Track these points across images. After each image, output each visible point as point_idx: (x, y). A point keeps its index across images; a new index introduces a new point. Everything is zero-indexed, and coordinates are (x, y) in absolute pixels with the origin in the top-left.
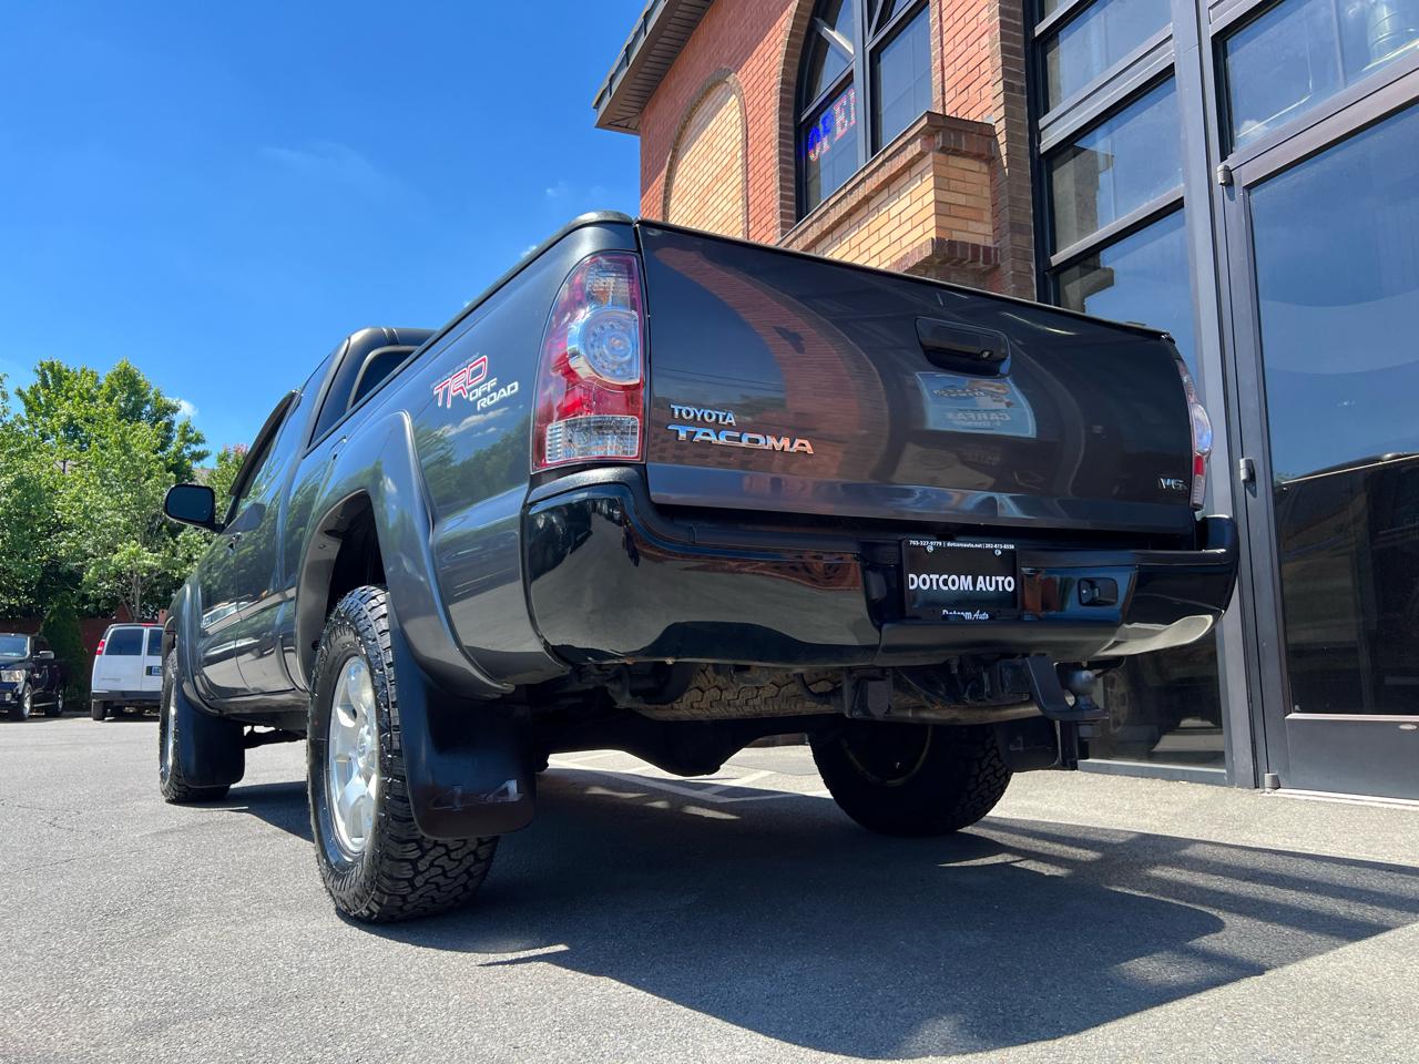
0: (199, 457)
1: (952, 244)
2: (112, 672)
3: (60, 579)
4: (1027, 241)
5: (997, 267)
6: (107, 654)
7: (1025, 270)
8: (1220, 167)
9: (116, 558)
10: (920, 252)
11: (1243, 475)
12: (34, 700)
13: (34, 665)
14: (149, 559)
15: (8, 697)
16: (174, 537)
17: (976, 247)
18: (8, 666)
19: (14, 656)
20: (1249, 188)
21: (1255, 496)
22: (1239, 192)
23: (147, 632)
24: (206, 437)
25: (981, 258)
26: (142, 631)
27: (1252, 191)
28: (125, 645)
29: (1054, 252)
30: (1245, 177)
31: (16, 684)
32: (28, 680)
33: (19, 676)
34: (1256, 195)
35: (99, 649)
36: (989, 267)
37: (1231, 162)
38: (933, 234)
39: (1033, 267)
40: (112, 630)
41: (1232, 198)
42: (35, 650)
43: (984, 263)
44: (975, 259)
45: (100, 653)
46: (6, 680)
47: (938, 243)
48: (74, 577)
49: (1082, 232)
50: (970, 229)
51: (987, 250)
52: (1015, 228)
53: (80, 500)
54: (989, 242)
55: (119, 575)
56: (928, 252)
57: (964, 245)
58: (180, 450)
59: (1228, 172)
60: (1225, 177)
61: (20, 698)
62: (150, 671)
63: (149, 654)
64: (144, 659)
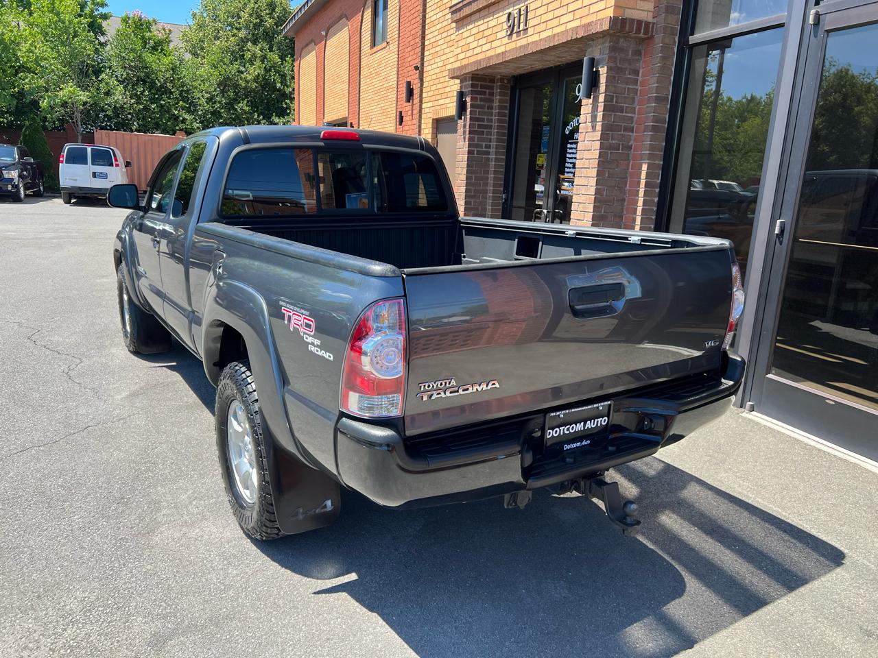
0: (105, 17)
1: (624, 21)
2: (71, 175)
3: (25, 106)
4: (675, 20)
5: (652, 37)
6: (66, 163)
7: (671, 43)
8: (813, 11)
9: (61, 93)
10: (601, 25)
11: (777, 231)
12: (26, 189)
13: (23, 166)
14: (83, 96)
15: (10, 187)
16: (97, 77)
17: (640, 22)
18: (8, 167)
19: (8, 160)
20: (828, 31)
21: (781, 244)
22: (821, 35)
23: (89, 149)
25: (642, 31)
26: (86, 148)
27: (830, 34)
28: (77, 158)
29: (692, 34)
30: (828, 23)
31: (13, 179)
32: (20, 176)
33: (14, 174)
34: (833, 40)
35: (61, 159)
36: (646, 36)
37: (820, 9)
38: (610, 13)
39: (677, 40)
40: (67, 147)
41: (816, 36)
42: (21, 156)
43: (644, 34)
44: (639, 30)
45: (62, 162)
46: (6, 176)
47: (614, 21)
48: (35, 104)
49: (715, 24)
50: (638, 7)
51: (647, 24)
52: (670, 10)
53: (32, 52)
54: (650, 19)
55: (65, 104)
56: (606, 27)
57: (632, 21)
58: (92, 11)
59: (818, 16)
60: (814, 20)
61: (17, 187)
62: (94, 175)
63: (93, 164)
64: (90, 168)
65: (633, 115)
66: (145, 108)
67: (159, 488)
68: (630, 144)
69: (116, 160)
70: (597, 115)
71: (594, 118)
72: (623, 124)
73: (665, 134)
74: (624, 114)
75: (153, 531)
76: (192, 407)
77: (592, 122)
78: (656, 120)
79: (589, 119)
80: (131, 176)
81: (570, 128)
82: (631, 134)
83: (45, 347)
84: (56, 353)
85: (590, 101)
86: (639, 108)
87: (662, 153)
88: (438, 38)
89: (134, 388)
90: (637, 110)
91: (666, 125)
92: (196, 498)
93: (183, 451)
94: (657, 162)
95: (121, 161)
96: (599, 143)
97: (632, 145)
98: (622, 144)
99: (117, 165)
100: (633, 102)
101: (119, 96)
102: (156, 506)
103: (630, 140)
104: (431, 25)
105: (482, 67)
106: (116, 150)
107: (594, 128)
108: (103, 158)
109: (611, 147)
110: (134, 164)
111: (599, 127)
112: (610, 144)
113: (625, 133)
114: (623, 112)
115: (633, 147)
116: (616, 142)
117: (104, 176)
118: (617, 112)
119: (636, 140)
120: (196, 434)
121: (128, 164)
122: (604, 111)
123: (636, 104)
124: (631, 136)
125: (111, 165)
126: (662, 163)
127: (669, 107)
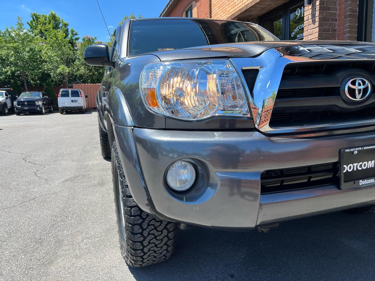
0: (77, 39)
2: (63, 102)
3: (45, 76)
6: (61, 97)
9: (59, 70)
12: (45, 109)
13: (43, 100)
14: (67, 70)
15: (38, 109)
16: (73, 63)
18: (37, 100)
19: (38, 98)
23: (70, 91)
24: (78, 33)
26: (68, 91)
28: (65, 95)
31: (39, 105)
32: (43, 104)
33: (40, 103)
35: (59, 96)
40: (61, 90)
42: (43, 96)
45: (59, 97)
46: (37, 104)
48: (49, 75)
53: (47, 54)
55: (61, 74)
58: (72, 37)
61: (41, 109)
62: (72, 101)
63: (72, 96)
64: (70, 98)
65: (336, 12)
66: (93, 74)
67: (65, 232)
68: (335, 28)
69: (81, 94)
70: (316, 13)
71: (313, 15)
72: (331, 17)
73: (357, 19)
74: (331, 11)
75: (52, 262)
76: (96, 185)
77: (312, 18)
78: (351, 10)
79: (310, 17)
80: (88, 102)
81: (294, 33)
82: (336, 23)
83: (29, 162)
84: (34, 164)
85: (310, 7)
86: (339, 8)
87: (356, 30)
88: (218, 11)
89: (66, 178)
90: (338, 8)
91: (358, 14)
92: (87, 238)
93: (86, 209)
94: (354, 35)
95: (83, 95)
96: (318, 28)
97: (336, 29)
98: (331, 28)
99: (81, 96)
100: (336, 5)
101: (82, 70)
102: (59, 243)
103: (335, 26)
104: (214, 6)
105: (243, 11)
106: (81, 91)
107: (314, 22)
108: (76, 94)
109: (325, 30)
110: (89, 97)
111: (317, 19)
112: (324, 28)
113: (333, 22)
114: (330, 11)
115: (337, 30)
116: (328, 27)
117: (76, 101)
118: (327, 10)
119: (339, 26)
120: (95, 199)
121: (86, 97)
122: (319, 10)
123: (337, 5)
124: (335, 24)
125: (79, 96)
126: (357, 35)
127: (358, 3)
